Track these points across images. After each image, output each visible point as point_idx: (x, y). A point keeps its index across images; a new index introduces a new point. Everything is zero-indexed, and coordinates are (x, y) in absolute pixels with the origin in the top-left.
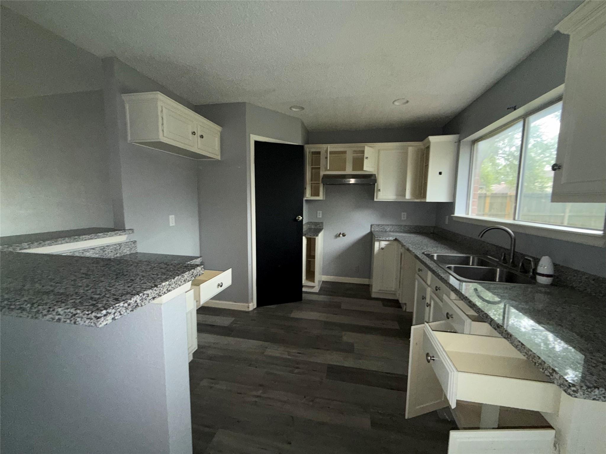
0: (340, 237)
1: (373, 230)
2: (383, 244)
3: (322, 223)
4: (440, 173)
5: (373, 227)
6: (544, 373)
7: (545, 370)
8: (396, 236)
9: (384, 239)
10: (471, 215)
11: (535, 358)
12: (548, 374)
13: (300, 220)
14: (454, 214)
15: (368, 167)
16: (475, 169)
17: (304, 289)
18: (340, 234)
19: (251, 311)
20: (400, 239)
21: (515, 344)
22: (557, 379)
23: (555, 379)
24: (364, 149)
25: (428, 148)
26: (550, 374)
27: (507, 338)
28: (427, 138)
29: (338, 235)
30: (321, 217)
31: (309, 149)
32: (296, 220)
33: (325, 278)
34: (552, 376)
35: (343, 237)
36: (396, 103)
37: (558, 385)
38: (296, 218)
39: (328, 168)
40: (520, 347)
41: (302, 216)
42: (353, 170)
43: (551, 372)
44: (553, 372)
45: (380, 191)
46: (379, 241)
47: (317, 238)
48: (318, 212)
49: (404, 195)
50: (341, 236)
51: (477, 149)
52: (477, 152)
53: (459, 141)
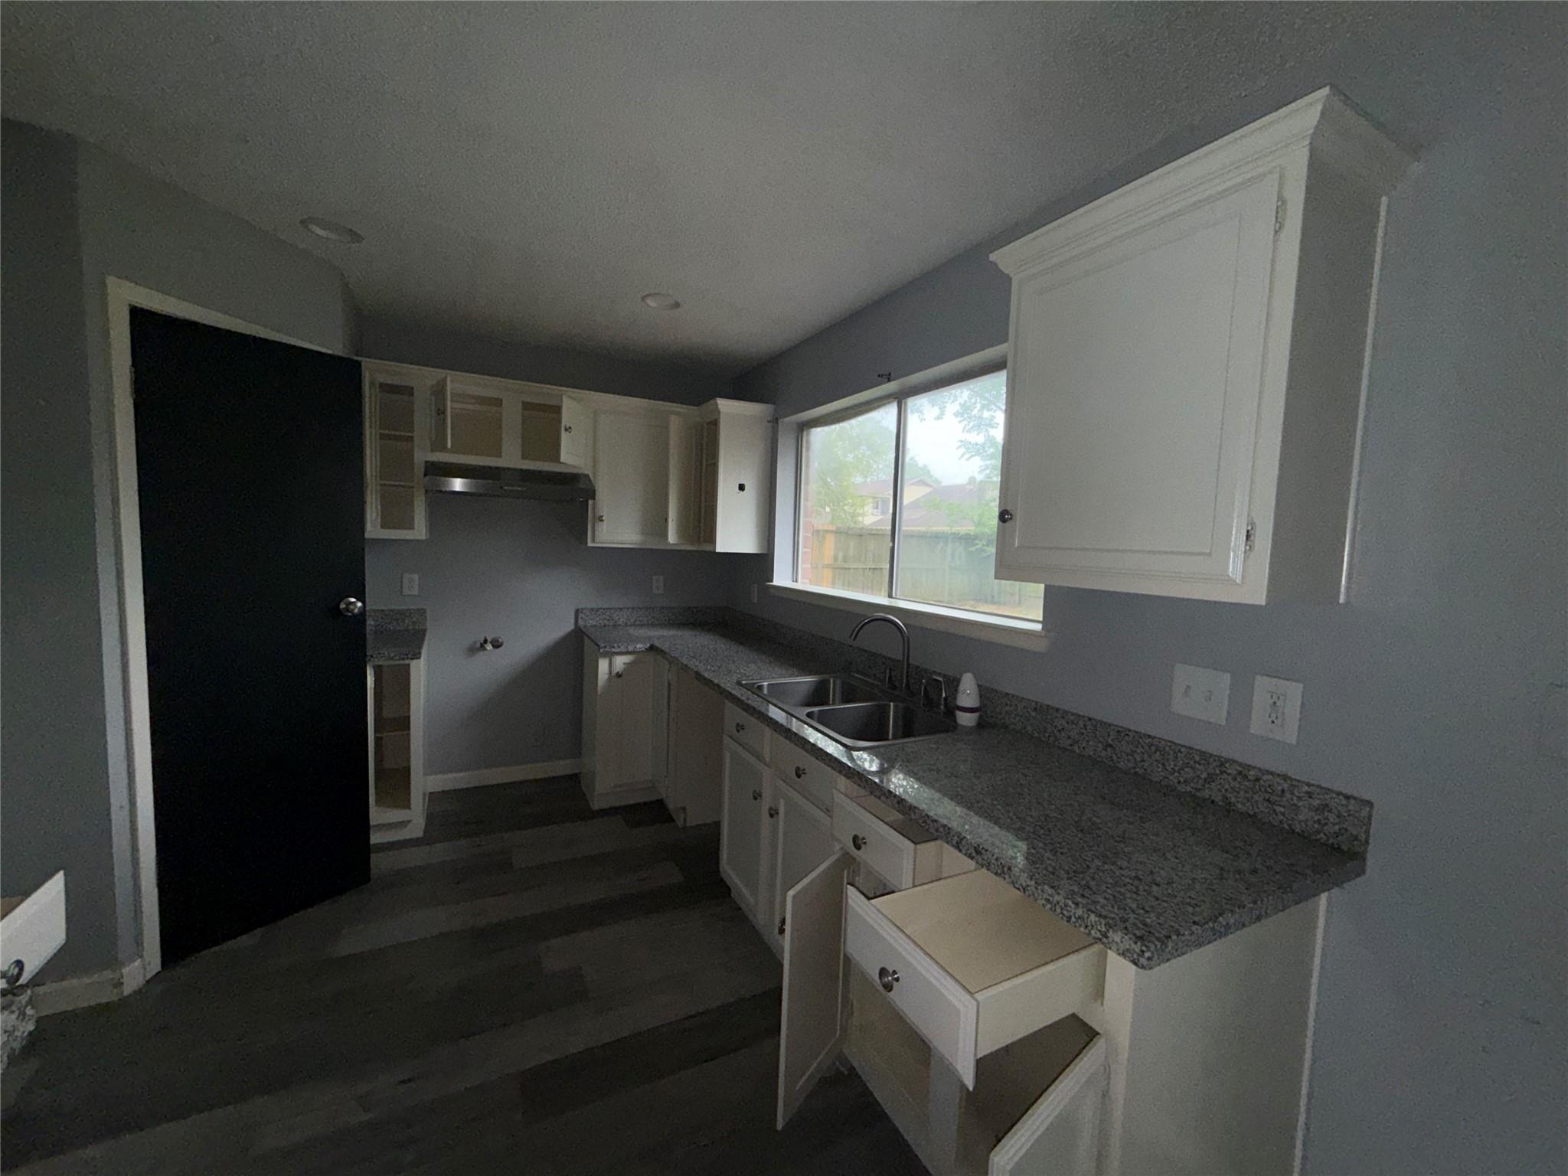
0: (485, 649)
1: (581, 623)
2: (620, 662)
3: (422, 612)
4: (742, 487)
5: (581, 615)
6: (1089, 934)
7: (1090, 928)
8: (650, 638)
9: (623, 649)
10: (803, 583)
11: (1068, 908)
12: (1098, 935)
13: (356, 611)
14: (772, 581)
15: (571, 455)
16: (807, 483)
17: (375, 838)
18: (486, 641)
19: (138, 992)
20: (665, 647)
21: (1021, 885)
22: (1117, 943)
23: (1114, 943)
24: (562, 401)
25: (714, 425)
26: (1102, 935)
27: (1000, 874)
28: (712, 402)
29: (478, 645)
30: (415, 592)
31: (374, 372)
32: (337, 613)
33: (439, 782)
34: (1107, 937)
35: (497, 650)
36: (651, 302)
37: (1119, 954)
38: (338, 605)
39: (449, 445)
40: (1034, 889)
41: (361, 598)
42: (524, 457)
43: (1104, 929)
44: (1108, 931)
45: (602, 521)
46: (610, 655)
47: (413, 664)
48: (406, 576)
49: (665, 535)
50: (489, 647)
51: (808, 442)
52: (808, 449)
53: (775, 421)
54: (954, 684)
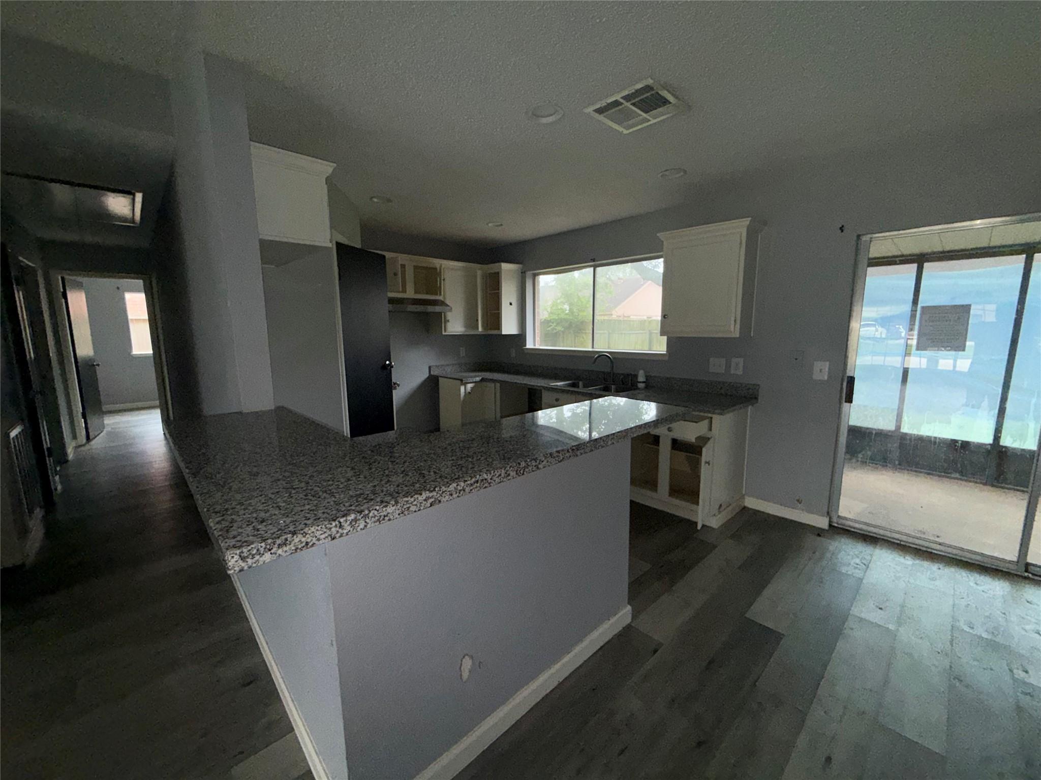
1: (432, 373)
2: (470, 386)
4: (511, 304)
5: (431, 369)
10: (539, 345)
14: (525, 346)
25: (499, 275)
28: (498, 264)
35: (398, 388)
41: (390, 360)
42: (415, 293)
45: (448, 321)
49: (477, 327)
51: (539, 281)
52: (538, 286)
53: (524, 272)
54: (636, 376)
